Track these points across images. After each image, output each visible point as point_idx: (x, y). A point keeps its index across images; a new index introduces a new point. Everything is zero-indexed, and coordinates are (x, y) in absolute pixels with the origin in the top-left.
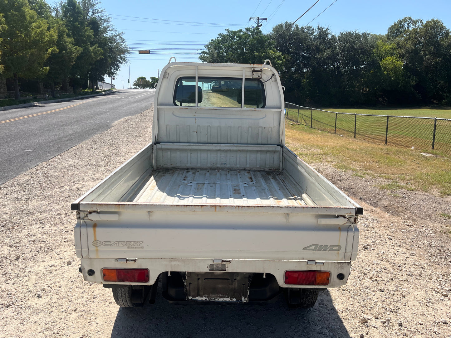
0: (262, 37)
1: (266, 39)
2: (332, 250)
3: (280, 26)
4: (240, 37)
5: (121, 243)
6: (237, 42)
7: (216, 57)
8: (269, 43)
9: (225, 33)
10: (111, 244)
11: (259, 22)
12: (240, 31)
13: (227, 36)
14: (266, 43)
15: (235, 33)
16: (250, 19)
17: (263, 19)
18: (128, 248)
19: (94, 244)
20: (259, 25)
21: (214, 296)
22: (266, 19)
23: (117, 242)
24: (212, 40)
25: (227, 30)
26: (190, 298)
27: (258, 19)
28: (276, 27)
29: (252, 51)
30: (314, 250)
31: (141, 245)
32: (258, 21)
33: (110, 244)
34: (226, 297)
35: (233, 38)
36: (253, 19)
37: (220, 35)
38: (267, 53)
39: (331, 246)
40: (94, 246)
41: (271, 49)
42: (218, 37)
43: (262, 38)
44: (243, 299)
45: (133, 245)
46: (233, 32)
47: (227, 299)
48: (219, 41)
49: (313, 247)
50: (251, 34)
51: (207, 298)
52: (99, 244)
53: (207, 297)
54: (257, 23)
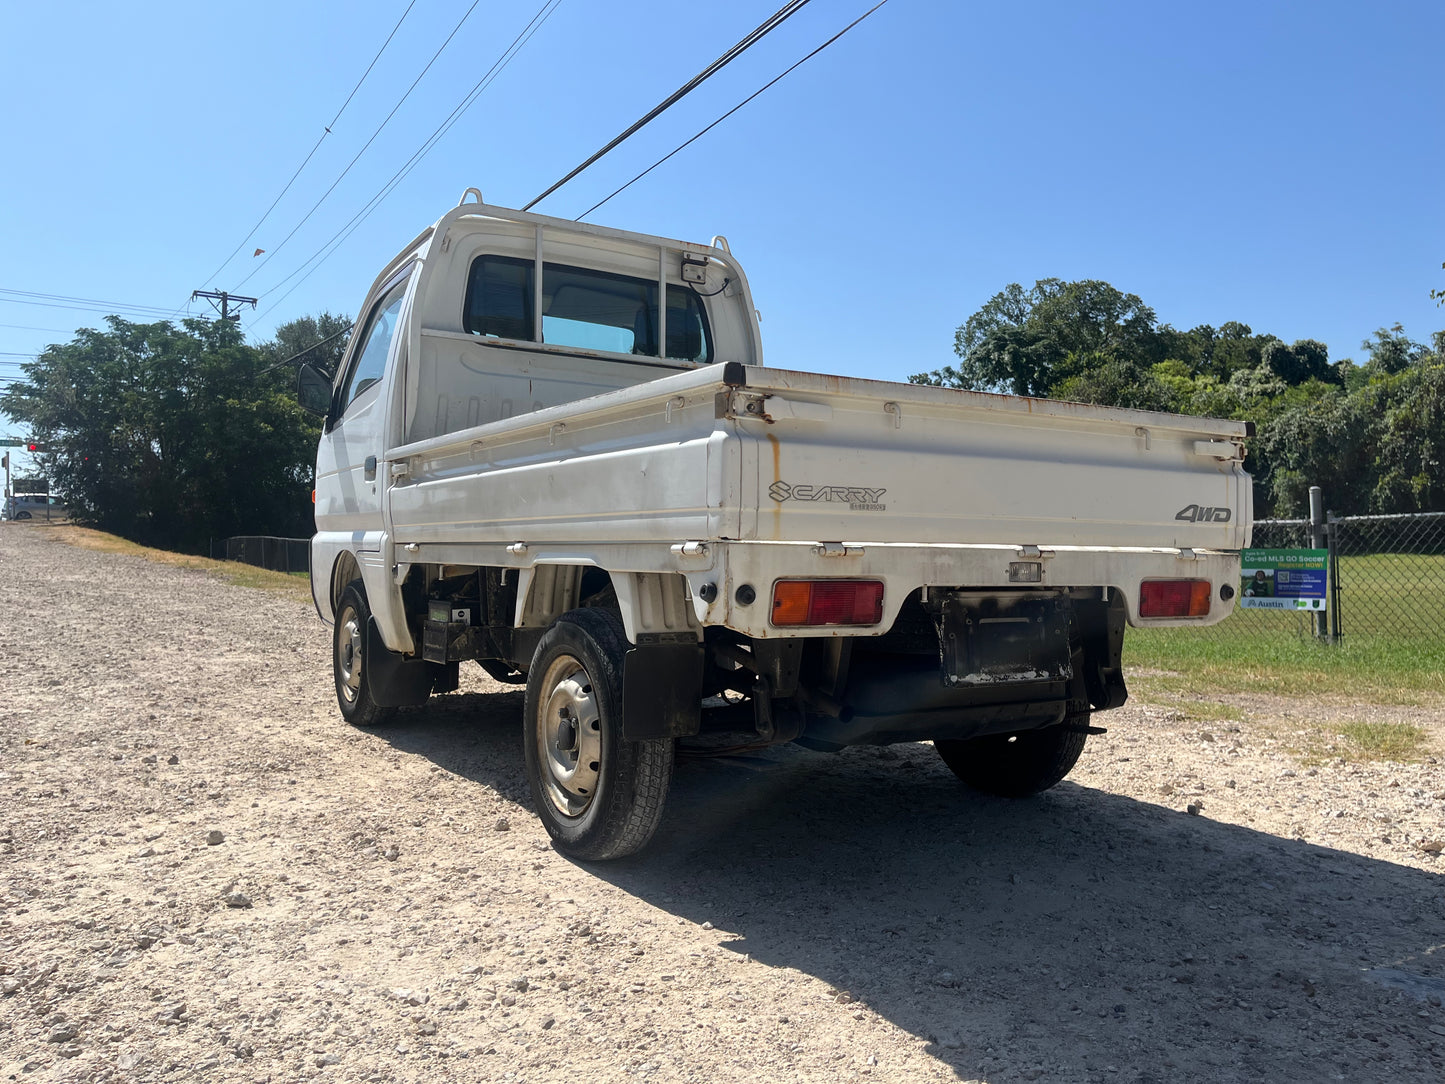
0: (246, 351)
1: (261, 358)
2: (1218, 519)
3: (305, 327)
4: (166, 345)
5: (837, 492)
6: (158, 360)
7: (73, 405)
8: (273, 372)
9: (105, 328)
10: (813, 493)
11: (228, 308)
12: (165, 326)
13: (113, 338)
14: (265, 373)
15: (144, 331)
16: (196, 293)
17: (243, 300)
18: (852, 507)
19: (774, 492)
20: (231, 315)
21: (1002, 668)
22: (254, 301)
23: (828, 490)
24: (53, 348)
25: (114, 319)
26: (954, 678)
27: (224, 297)
28: (290, 327)
29: (211, 392)
30: (1192, 519)
31: (881, 501)
32: (225, 306)
33: (810, 493)
34: (1028, 670)
35: (136, 346)
36: (207, 295)
37: (82, 332)
38: (268, 401)
39: (1216, 509)
40: (773, 498)
41: (280, 390)
42: (78, 341)
43: (248, 355)
44: (1062, 672)
45: (862, 499)
46: (134, 327)
47: (1031, 675)
48: (80, 354)
49: (1189, 513)
50: (204, 339)
51: (989, 677)
52: (786, 495)
53: (989, 673)
54: (220, 308)
